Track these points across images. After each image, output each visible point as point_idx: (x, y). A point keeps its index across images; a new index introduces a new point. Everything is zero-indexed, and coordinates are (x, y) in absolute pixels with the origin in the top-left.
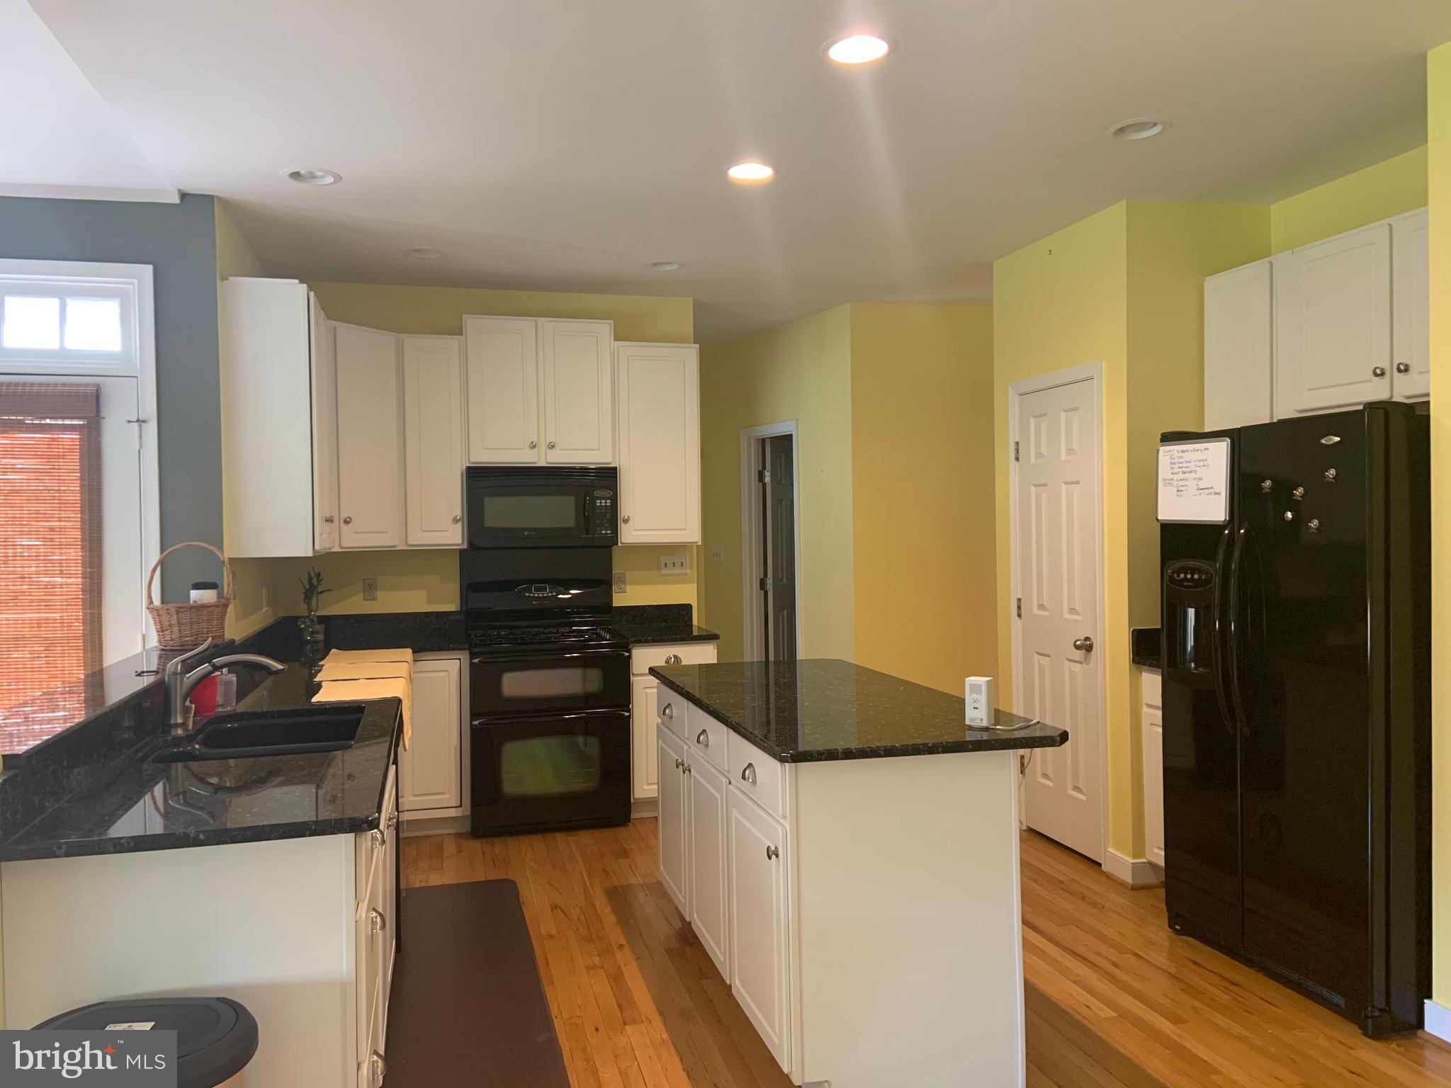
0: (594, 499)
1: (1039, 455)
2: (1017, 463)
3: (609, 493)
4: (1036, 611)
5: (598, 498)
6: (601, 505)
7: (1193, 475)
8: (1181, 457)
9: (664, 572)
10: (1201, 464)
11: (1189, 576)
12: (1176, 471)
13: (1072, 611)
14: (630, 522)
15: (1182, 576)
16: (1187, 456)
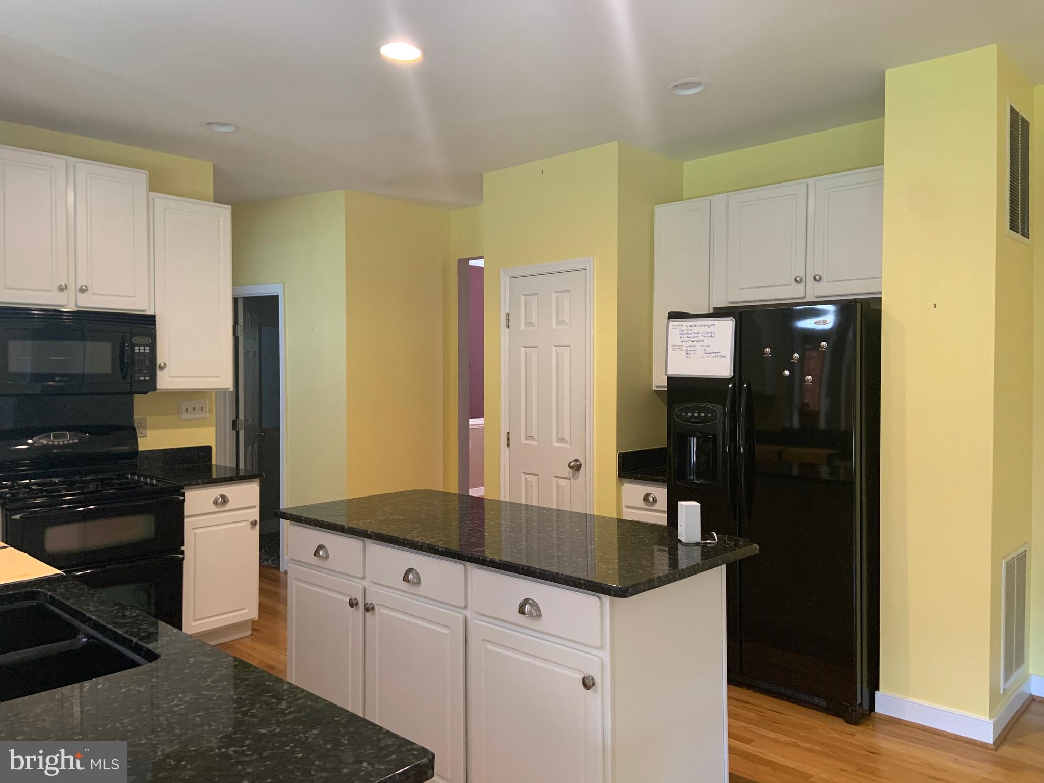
0: (132, 346)
1: (528, 324)
2: (507, 330)
3: (148, 340)
4: (524, 441)
5: (139, 345)
6: (139, 352)
7: (701, 343)
8: (691, 330)
9: (184, 416)
10: (709, 335)
11: (696, 415)
12: (685, 339)
13: (561, 440)
14: (166, 370)
15: (690, 414)
16: (695, 330)
